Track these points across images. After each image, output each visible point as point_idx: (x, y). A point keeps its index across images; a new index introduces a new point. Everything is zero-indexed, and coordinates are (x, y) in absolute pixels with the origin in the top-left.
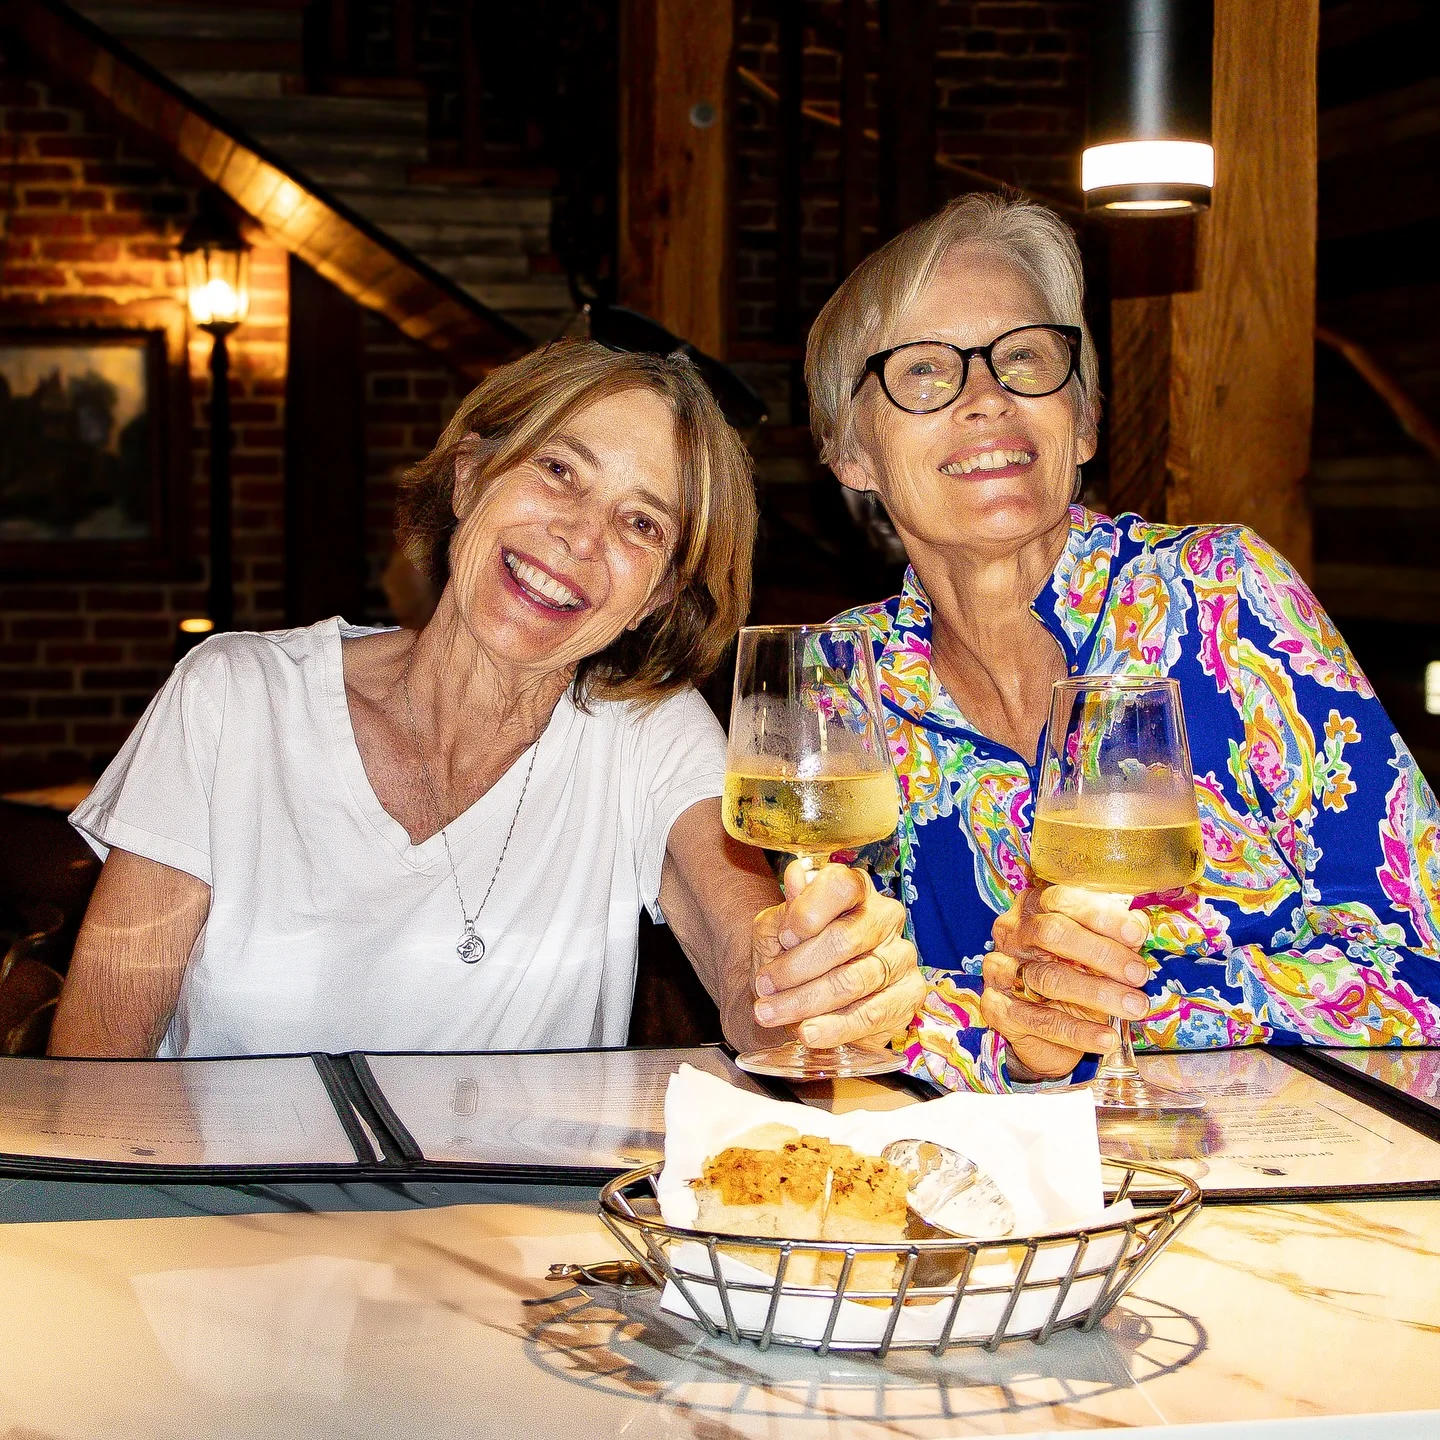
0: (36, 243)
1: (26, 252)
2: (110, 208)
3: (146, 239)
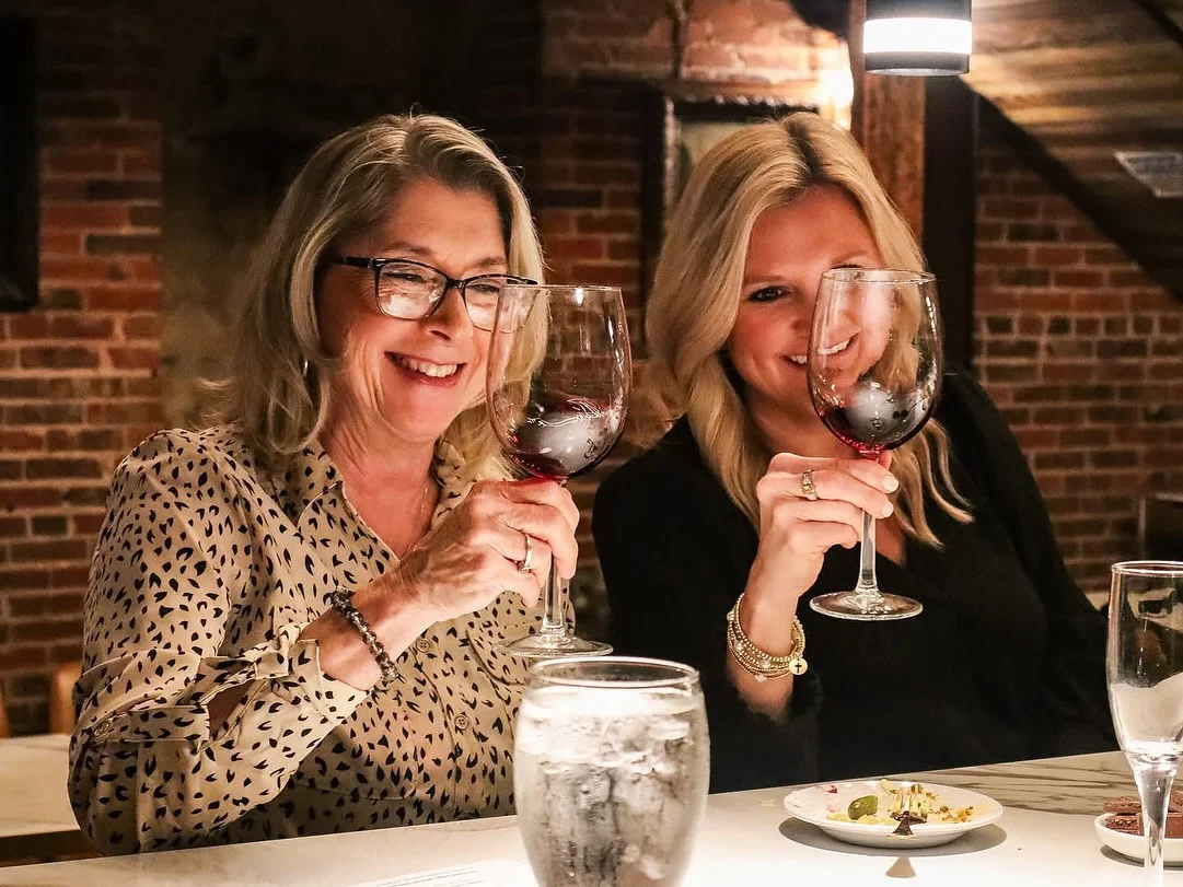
3: (793, 25)
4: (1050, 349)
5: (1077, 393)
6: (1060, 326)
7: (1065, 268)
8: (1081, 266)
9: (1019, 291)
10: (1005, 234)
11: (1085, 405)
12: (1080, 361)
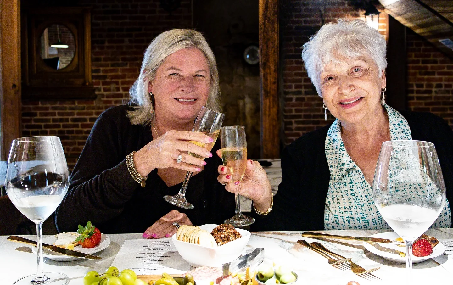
0: (330, 14)
1: (328, 16)
2: (346, 6)
3: (355, 12)
4: (436, 92)
5: (445, 103)
6: (439, 86)
7: (440, 71)
8: (446, 70)
9: (426, 77)
10: (421, 62)
11: (448, 107)
12: (447, 95)
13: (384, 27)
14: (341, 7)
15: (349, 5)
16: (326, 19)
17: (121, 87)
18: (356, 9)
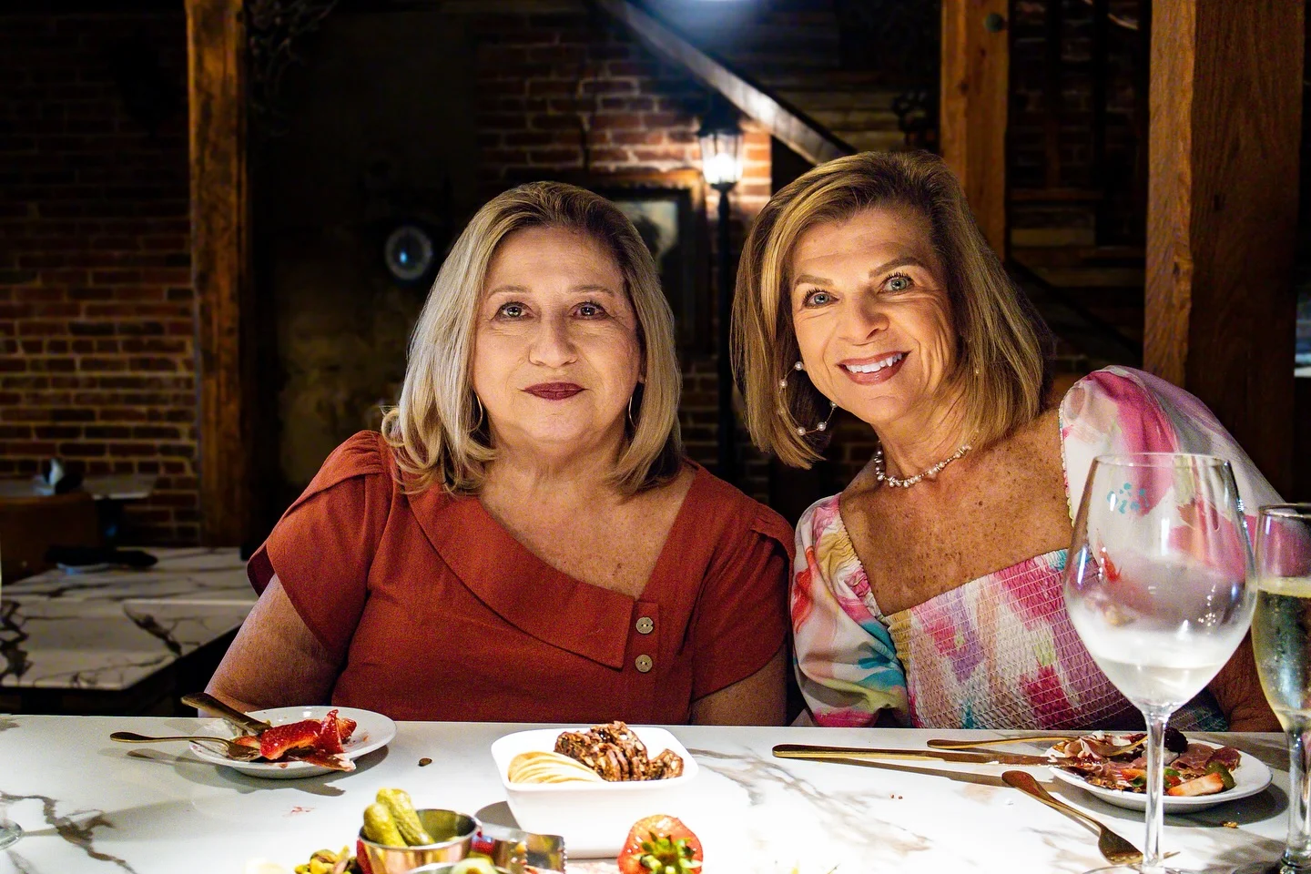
0: (609, 133)
1: (603, 139)
2: (656, 109)
3: (679, 128)
13: (757, 173)
14: (641, 114)
15: (664, 105)
16: (597, 147)
17: (19, 339)
18: (685, 119)
